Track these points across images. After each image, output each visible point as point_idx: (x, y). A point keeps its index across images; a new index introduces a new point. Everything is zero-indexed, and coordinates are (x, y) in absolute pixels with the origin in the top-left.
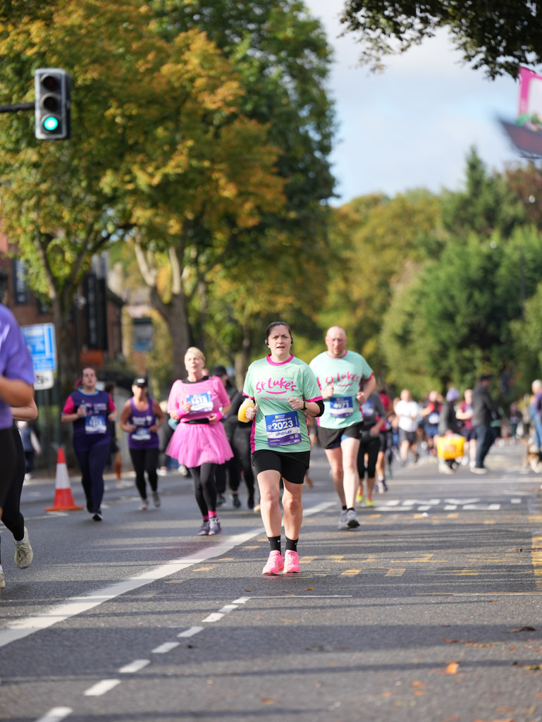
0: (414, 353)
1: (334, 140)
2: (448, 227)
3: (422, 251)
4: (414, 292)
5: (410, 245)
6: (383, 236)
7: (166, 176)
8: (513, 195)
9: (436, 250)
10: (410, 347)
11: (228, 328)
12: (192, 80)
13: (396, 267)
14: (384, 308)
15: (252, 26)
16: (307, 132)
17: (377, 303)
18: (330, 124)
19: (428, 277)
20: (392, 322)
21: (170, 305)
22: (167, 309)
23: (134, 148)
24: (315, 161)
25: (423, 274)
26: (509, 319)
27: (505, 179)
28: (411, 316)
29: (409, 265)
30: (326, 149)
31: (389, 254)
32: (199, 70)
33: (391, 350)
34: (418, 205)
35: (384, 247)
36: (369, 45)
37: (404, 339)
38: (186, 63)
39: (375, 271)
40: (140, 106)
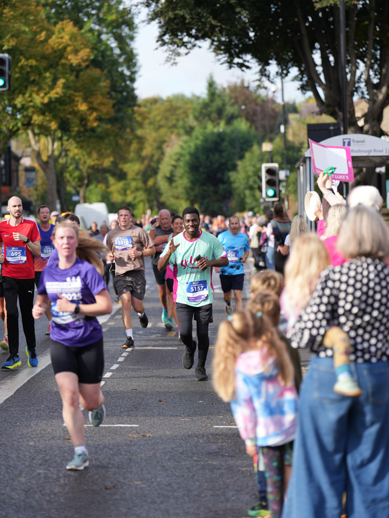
0: (176, 187)
1: (137, 76)
2: (196, 118)
3: (182, 131)
4: (177, 154)
5: (174, 126)
6: (160, 121)
7: (50, 98)
8: (233, 101)
9: (189, 131)
10: (174, 184)
11: (76, 174)
12: (65, 48)
13: (167, 139)
14: (159, 161)
15: (94, 12)
16: (123, 71)
17: (156, 158)
18: (135, 65)
19: (185, 146)
20: (165, 169)
21: (47, 163)
22: (45, 165)
23: (33, 82)
24: (127, 86)
25: (181, 143)
26: (229, 170)
27: (228, 91)
28: (175, 167)
29: (173, 137)
30: (133, 80)
31: (163, 131)
32: (69, 42)
33: (163, 184)
34: (179, 104)
35: (160, 127)
36: (171, 53)
37: (170, 179)
38: (62, 38)
39: (155, 141)
40: (37, 60)
